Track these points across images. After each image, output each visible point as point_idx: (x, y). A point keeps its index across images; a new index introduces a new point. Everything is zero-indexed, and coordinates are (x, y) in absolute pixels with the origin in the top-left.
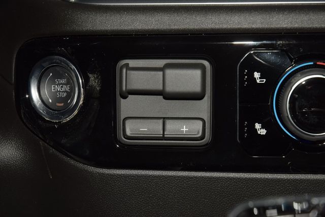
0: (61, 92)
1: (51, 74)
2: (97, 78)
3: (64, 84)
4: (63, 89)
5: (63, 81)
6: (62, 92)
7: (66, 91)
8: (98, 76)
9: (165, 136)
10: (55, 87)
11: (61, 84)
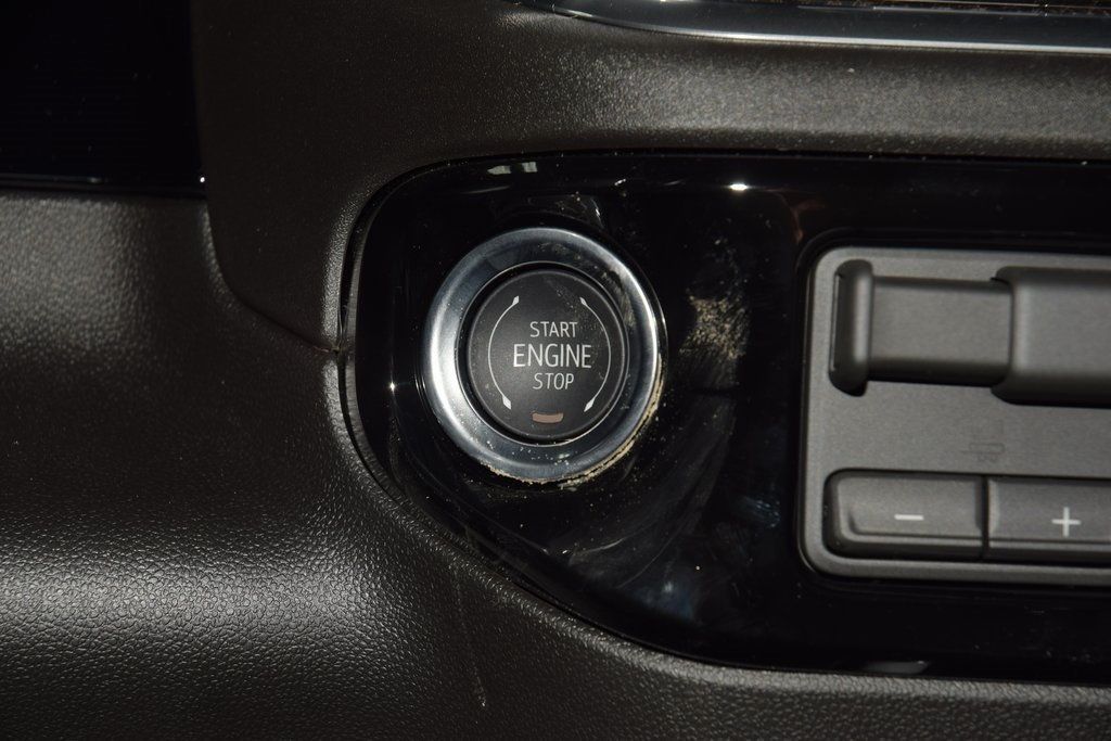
0: (550, 370)
1: (516, 300)
2: (732, 312)
3: (564, 340)
4: (559, 360)
5: (564, 328)
6: (555, 370)
7: (572, 368)
8: (736, 308)
9: (992, 544)
10: (524, 350)
11: (554, 339)
